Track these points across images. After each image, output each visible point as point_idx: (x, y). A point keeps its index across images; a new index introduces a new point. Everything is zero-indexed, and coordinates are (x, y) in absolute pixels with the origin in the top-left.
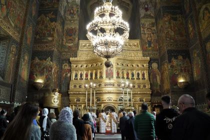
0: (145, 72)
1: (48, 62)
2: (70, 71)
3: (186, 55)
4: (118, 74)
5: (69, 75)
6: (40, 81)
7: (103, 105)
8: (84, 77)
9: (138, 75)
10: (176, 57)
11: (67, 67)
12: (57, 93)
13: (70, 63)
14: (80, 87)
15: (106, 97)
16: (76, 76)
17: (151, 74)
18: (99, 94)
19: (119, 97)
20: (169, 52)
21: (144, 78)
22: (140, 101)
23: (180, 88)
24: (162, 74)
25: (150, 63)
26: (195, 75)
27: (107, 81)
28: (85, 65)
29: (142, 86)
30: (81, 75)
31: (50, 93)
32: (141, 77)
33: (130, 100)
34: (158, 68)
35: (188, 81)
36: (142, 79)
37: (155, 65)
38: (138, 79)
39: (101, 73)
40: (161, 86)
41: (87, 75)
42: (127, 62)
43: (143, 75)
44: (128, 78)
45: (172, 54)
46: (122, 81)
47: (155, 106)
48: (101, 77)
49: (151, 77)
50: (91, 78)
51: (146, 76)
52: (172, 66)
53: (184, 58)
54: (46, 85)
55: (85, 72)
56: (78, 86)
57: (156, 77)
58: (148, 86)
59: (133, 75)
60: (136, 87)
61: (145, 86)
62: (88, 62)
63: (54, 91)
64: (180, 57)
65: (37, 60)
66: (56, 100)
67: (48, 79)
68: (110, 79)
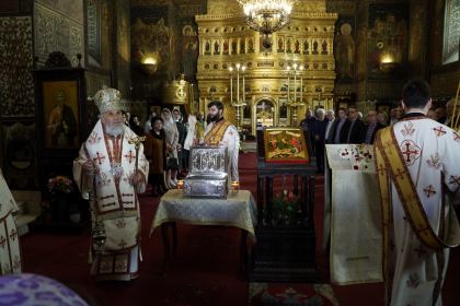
0: (328, 40)
1: (161, 28)
2: (196, 39)
3: (403, 14)
4: (280, 44)
5: (195, 46)
6: (150, 61)
7: (254, 98)
8: (221, 50)
9: (316, 45)
10: (383, 18)
11: (191, 33)
12: (183, 82)
13: (195, 25)
14: (215, 67)
15: (259, 84)
17: (339, 44)
18: (249, 78)
19: (282, 85)
20: (373, 7)
21: (325, 52)
22: (316, 91)
23: (383, 74)
24: (357, 45)
25: (338, 24)
27: (262, 58)
28: (222, 30)
29: (320, 65)
30: (217, 46)
31: (170, 83)
32: (320, 49)
33: (298, 90)
34: (352, 33)
35: (398, 61)
36: (323, 53)
37: (346, 28)
38: (315, 52)
39: (251, 43)
40: (354, 67)
41: (226, 47)
42: (297, 23)
43: (324, 46)
44: (297, 52)
45: (378, 12)
46: (286, 57)
47: (340, 101)
48: (251, 50)
49: (338, 49)
50: (234, 52)
51: (329, 48)
53: (398, 20)
54: (162, 67)
55: (223, 41)
56: (211, 66)
57: (347, 49)
58: (331, 66)
59: (306, 46)
60: (311, 67)
61: (325, 66)
62: (227, 22)
63: (178, 78)
64: (392, 18)
65: (141, 25)
66: (182, 93)
67: (163, 58)
68: (266, 55)
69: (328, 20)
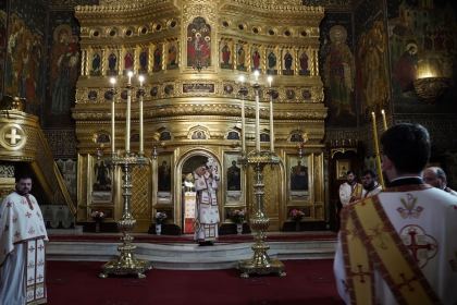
0: (309, 52)
4: (226, 55)
7: (177, 152)
8: (121, 66)
9: (288, 60)
12: (17, 113)
13: (76, 23)
14: (108, 96)
15: (187, 126)
16: (97, 63)
19: (230, 127)
21: (304, 72)
22: (293, 139)
25: (325, 24)
27: (193, 77)
28: (124, 31)
29: (299, 94)
30: (112, 61)
32: (296, 67)
34: (348, 42)
37: (338, 34)
39: (173, 52)
41: (129, 61)
42: (256, 21)
43: (304, 62)
44: (257, 69)
46: (238, 76)
47: (339, 156)
48: (173, 64)
51: (312, 66)
52: (400, 30)
55: (124, 52)
56: (101, 95)
57: (342, 68)
58: (317, 96)
60: (283, 96)
61: (307, 95)
62: (131, 18)
66: (14, 136)
69: (309, 17)
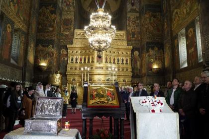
0: (128, 58)
1: (50, 49)
2: (67, 55)
3: (161, 47)
4: (106, 59)
5: (66, 59)
6: (43, 64)
8: (79, 61)
9: (123, 60)
10: (153, 49)
11: (65, 53)
12: (59, 75)
13: (67, 49)
14: (75, 69)
15: (96, 78)
16: (72, 60)
17: (133, 60)
18: (92, 75)
19: (107, 78)
20: (148, 44)
21: (127, 63)
22: (123, 81)
23: (154, 73)
24: (142, 60)
25: (133, 51)
26: (166, 63)
27: (98, 65)
28: (80, 52)
29: (125, 70)
30: (76, 59)
31: (53, 75)
32: (124, 62)
33: (115, 81)
34: (139, 55)
35: (160, 67)
36: (126, 64)
37: (136, 53)
38: (123, 63)
39: (92, 58)
40: (140, 70)
41: (81, 60)
42: (114, 50)
43: (127, 61)
44: (114, 63)
45: (150, 46)
46: (109, 65)
48: (93, 62)
49: (133, 62)
50: (85, 62)
51: (129, 62)
53: (159, 49)
54: (49, 68)
55: (80, 57)
56: (74, 69)
57: (137, 62)
58: (130, 70)
59: (118, 60)
60: (121, 70)
61: (127, 70)
62: (82, 48)
63: (56, 73)
64: (156, 49)
65: (40, 47)
66: (58, 80)
67: (50, 63)
68: (100, 64)
69: (128, 49)
